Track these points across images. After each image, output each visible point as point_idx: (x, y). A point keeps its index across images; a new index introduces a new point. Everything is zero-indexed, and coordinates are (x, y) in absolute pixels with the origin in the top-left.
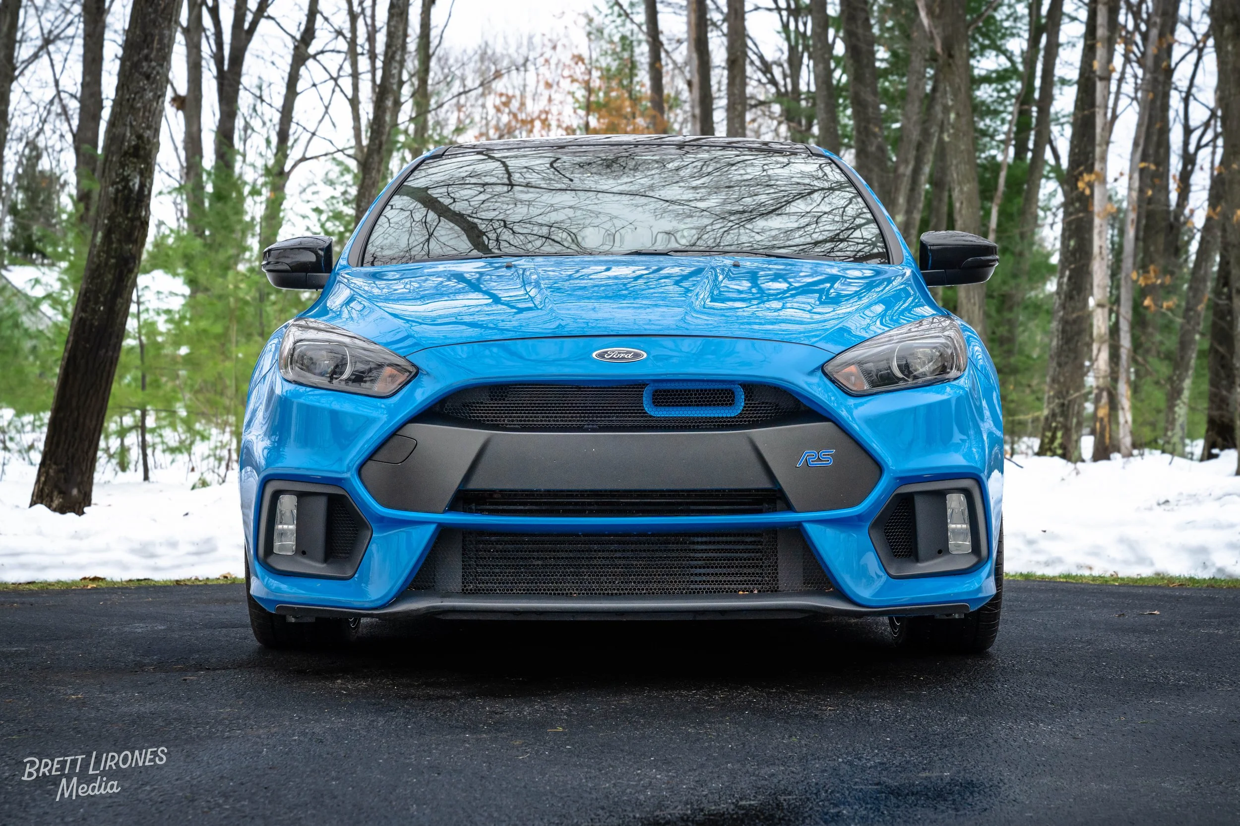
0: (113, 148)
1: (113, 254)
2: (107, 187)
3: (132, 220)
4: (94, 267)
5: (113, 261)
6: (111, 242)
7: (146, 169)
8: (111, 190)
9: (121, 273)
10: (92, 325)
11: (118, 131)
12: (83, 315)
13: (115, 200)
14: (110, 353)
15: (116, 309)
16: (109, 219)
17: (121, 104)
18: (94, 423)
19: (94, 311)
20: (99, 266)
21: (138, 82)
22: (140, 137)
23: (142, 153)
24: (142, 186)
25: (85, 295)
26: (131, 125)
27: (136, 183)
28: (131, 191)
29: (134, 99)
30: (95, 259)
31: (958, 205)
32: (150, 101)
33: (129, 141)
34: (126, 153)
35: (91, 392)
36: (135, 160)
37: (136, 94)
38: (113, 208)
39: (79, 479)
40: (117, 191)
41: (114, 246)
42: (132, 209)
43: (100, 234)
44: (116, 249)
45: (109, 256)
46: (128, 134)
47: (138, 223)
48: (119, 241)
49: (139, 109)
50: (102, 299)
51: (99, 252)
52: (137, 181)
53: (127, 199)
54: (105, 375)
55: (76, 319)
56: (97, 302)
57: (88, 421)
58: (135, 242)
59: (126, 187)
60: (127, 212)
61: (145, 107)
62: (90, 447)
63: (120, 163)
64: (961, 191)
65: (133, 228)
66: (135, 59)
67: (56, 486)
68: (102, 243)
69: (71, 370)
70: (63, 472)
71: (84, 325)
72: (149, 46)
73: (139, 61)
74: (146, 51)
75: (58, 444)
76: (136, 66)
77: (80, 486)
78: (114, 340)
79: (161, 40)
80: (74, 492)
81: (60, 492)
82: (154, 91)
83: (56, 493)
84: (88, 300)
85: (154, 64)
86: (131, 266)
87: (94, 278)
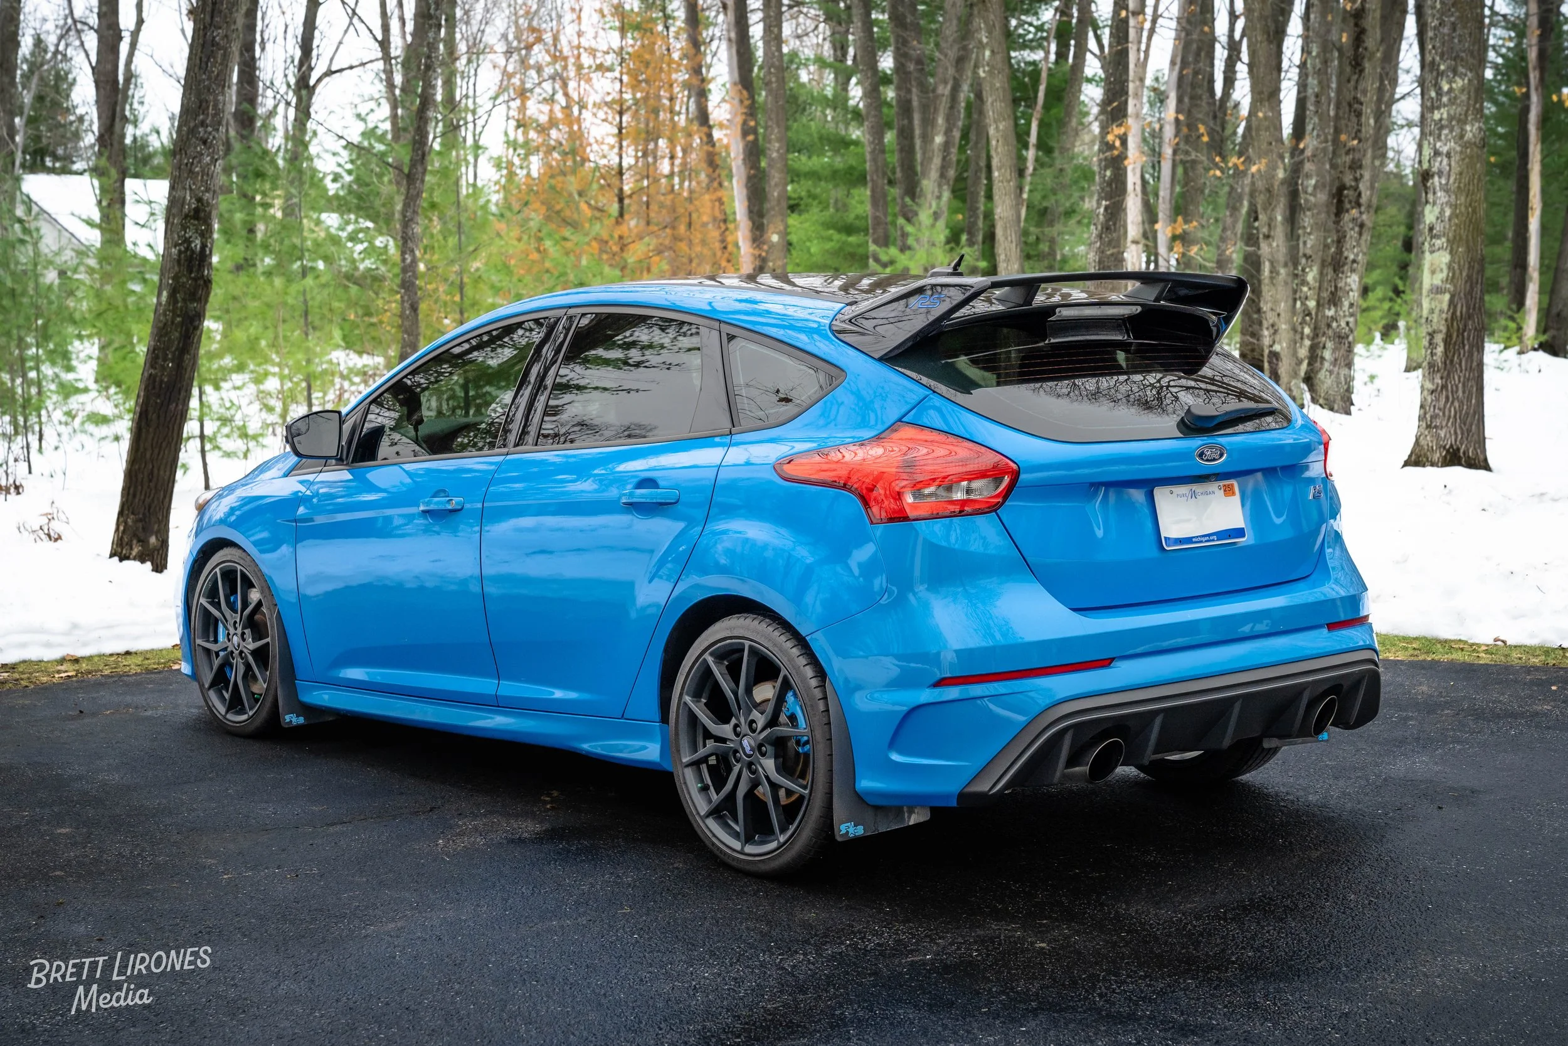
0: (174, 211)
1: (178, 312)
2: (170, 248)
3: (195, 280)
4: (161, 325)
5: (179, 319)
6: (176, 302)
7: (206, 229)
8: (174, 251)
9: (187, 330)
10: (161, 381)
11: (179, 194)
12: (153, 371)
13: (179, 261)
14: (180, 407)
15: (184, 365)
16: (173, 279)
17: (180, 169)
18: (168, 473)
19: (163, 368)
20: (165, 324)
21: (196, 147)
22: (199, 200)
23: (202, 215)
24: (204, 246)
25: (154, 350)
26: (191, 189)
27: (197, 244)
28: (193, 252)
29: (192, 163)
30: (162, 318)
31: (994, 143)
32: (206, 165)
33: (189, 204)
34: (187, 216)
35: (164, 444)
36: (196, 222)
37: (194, 159)
38: (176, 268)
39: (156, 527)
40: (180, 252)
41: (179, 305)
42: (195, 269)
43: (165, 294)
44: (181, 309)
45: (175, 315)
46: (188, 197)
47: (202, 282)
48: (184, 300)
49: (198, 173)
50: (170, 356)
51: (165, 311)
52: (198, 242)
53: (190, 260)
54: (176, 428)
55: (146, 374)
56: (165, 359)
57: (162, 473)
58: (199, 300)
59: (188, 248)
60: (191, 272)
61: (203, 171)
62: (165, 497)
63: (182, 225)
64: (997, 128)
65: (197, 287)
66: (192, 124)
67: (135, 535)
68: (168, 302)
69: (143, 424)
70: (140, 520)
71: (154, 381)
72: (205, 111)
73: (196, 126)
74: (201, 117)
75: (134, 496)
76: (192, 131)
77: (157, 533)
78: (183, 394)
79: (215, 106)
80: (153, 540)
81: (139, 541)
82: (211, 155)
83: (135, 542)
84: (157, 357)
85: (210, 129)
86: (197, 323)
87: (161, 336)
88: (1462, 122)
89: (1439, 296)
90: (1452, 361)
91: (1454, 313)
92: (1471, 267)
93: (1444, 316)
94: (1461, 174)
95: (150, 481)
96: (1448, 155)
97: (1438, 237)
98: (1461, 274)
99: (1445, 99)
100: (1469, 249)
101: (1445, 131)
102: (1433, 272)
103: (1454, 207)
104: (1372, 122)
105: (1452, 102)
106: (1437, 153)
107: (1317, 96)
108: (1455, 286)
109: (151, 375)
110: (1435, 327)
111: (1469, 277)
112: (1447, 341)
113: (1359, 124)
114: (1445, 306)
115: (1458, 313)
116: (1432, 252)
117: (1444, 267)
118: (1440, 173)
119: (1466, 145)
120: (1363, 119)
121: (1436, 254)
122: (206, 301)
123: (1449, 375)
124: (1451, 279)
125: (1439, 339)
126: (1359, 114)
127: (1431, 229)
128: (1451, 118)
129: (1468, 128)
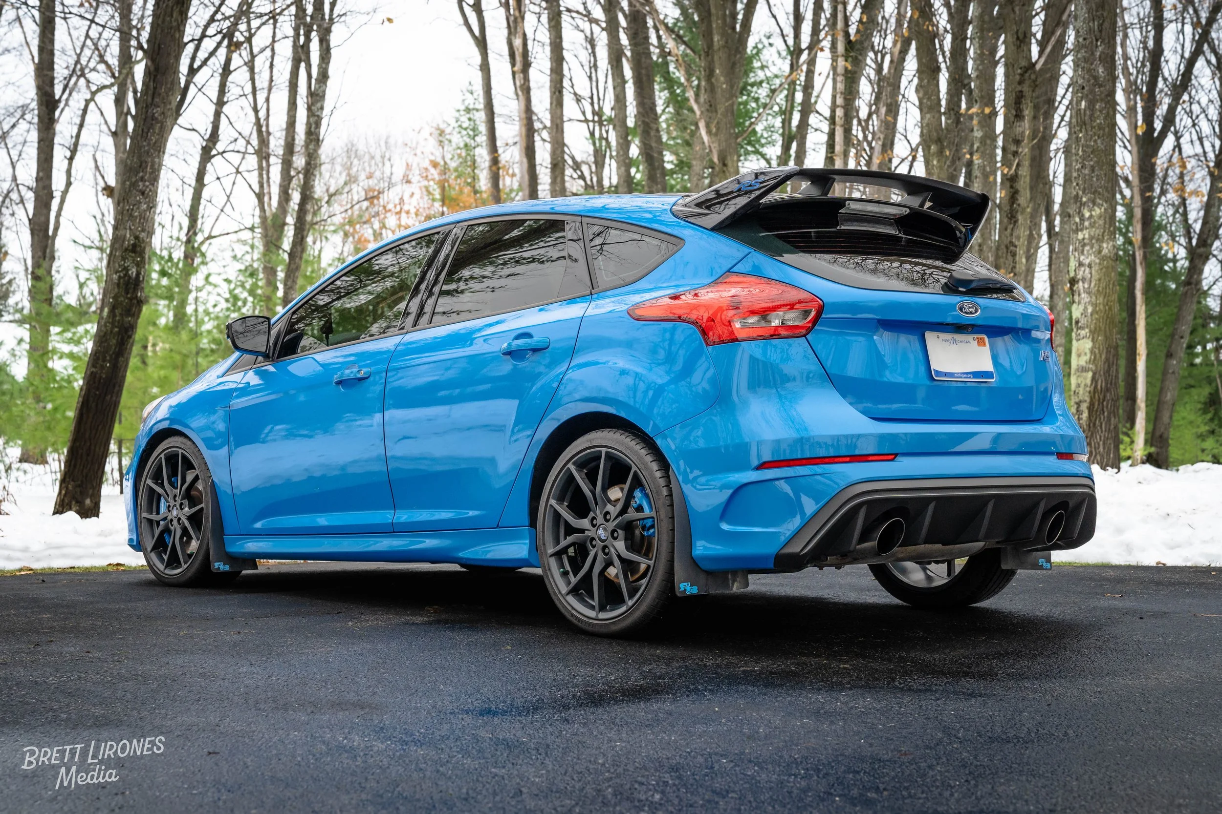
0: (117, 246)
1: (116, 324)
2: (112, 275)
3: (131, 299)
4: (102, 334)
5: (116, 329)
6: (114, 316)
7: (141, 261)
8: (115, 277)
9: (122, 339)
10: (101, 377)
11: (121, 233)
12: (94, 370)
13: (118, 285)
14: (114, 398)
15: (119, 365)
16: (113, 298)
17: (122, 213)
18: (102, 449)
19: (102, 367)
20: (105, 333)
21: (135, 197)
22: (137, 238)
23: (138, 249)
24: (138, 274)
25: (96, 353)
26: (130, 229)
27: (133, 271)
28: (130, 277)
29: (132, 210)
30: (103, 329)
32: (145, 211)
33: (129, 241)
34: (126, 250)
35: (100, 427)
36: (133, 255)
37: (134, 206)
38: (116, 290)
39: (91, 492)
40: (120, 277)
41: (117, 318)
42: (131, 291)
43: (106, 310)
44: (119, 322)
45: (113, 326)
46: (128, 236)
47: (135, 302)
48: (121, 315)
49: (136, 217)
50: (108, 358)
51: (106, 324)
52: (134, 270)
53: (127, 284)
55: (88, 373)
56: (104, 360)
57: (97, 449)
58: (133, 315)
59: (126, 275)
60: (127, 293)
61: (140, 216)
62: (99, 468)
63: (122, 256)
65: (131, 305)
66: (134, 180)
67: (74, 498)
68: (108, 316)
69: (84, 411)
70: (79, 486)
71: (95, 377)
72: (144, 170)
73: (136, 181)
74: (141, 174)
75: (75, 466)
76: (134, 185)
77: (91, 497)
78: (117, 388)
79: (152, 166)
80: (88, 502)
81: (77, 502)
82: (148, 203)
83: (73, 503)
84: (98, 359)
85: (147, 183)
86: (130, 333)
87: (102, 342)
88: (1100, 240)
89: (1084, 374)
90: (1094, 424)
91: (1096, 387)
92: (1108, 352)
93: (1088, 389)
94: (1100, 280)
95: (88, 455)
96: (1090, 266)
97: (1082, 328)
98: (1101, 357)
99: (1087, 224)
100: (1106, 338)
101: (1087, 248)
102: (1079, 356)
103: (1095, 305)
104: (1024, 260)
105: (1092, 225)
106: (1081, 264)
107: (980, 245)
108: (1096, 366)
109: (92, 372)
110: (1081, 398)
111: (1107, 359)
112: (1090, 409)
113: (1014, 262)
114: (1089, 381)
115: (1099, 387)
116: (1078, 340)
117: (1088, 352)
118: (1084, 280)
119: (1103, 259)
120: (1017, 258)
121: (1081, 342)
122: (138, 317)
123: (1092, 434)
124: (1093, 361)
125: (1084, 407)
126: (1014, 255)
127: (1077, 322)
128: (1091, 238)
129: (1105, 245)
